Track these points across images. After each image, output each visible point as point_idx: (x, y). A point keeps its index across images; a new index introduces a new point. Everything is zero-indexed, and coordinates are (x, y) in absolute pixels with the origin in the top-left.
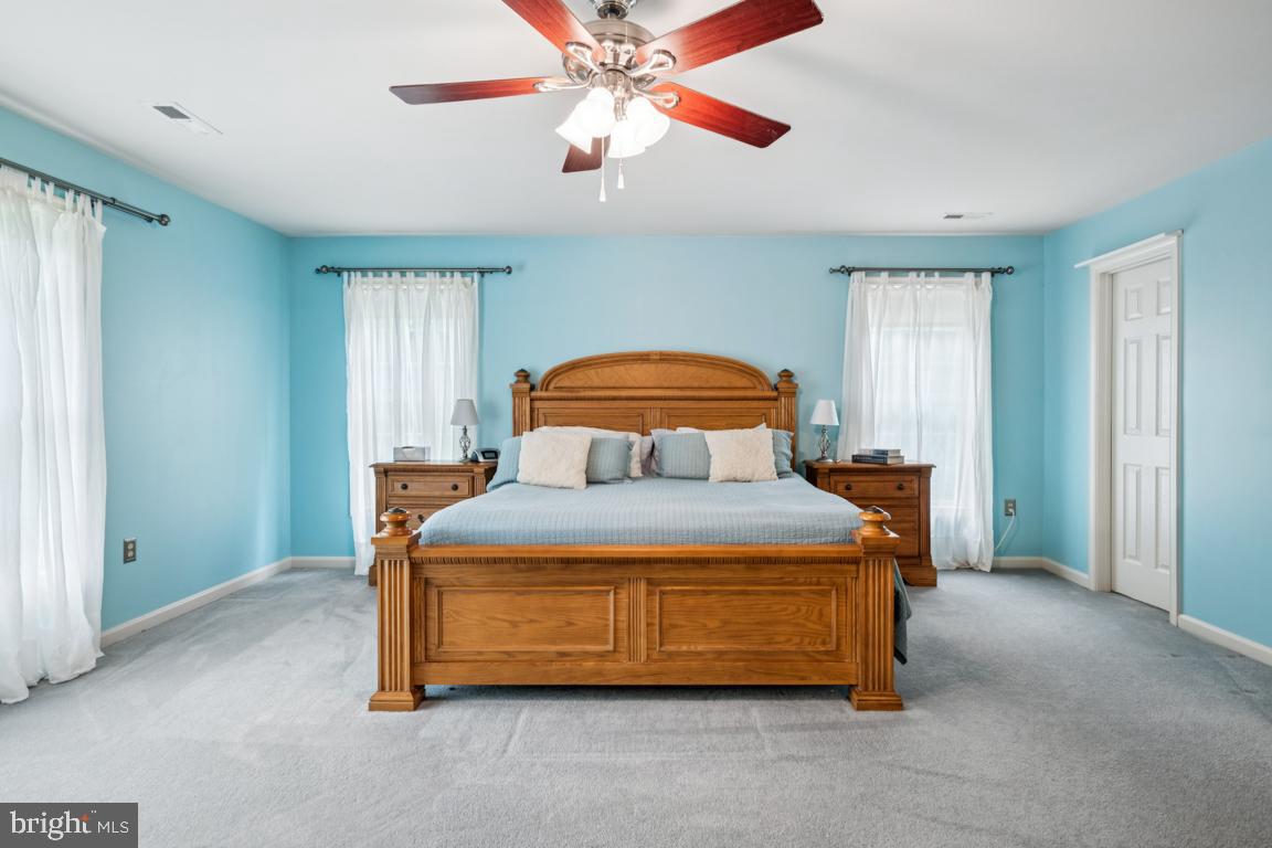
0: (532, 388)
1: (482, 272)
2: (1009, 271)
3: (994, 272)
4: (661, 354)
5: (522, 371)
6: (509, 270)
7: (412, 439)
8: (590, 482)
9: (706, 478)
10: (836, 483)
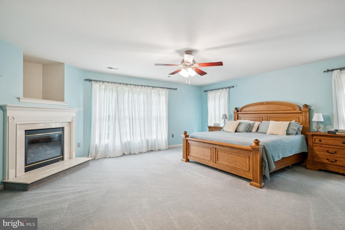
0: (238, 111)
1: (229, 88)
5: (236, 108)
6: (233, 87)
7: (217, 122)
8: (236, 131)
9: (266, 133)
10: (315, 139)
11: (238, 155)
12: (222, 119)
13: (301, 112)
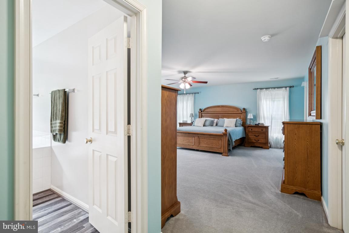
0: (202, 111)
1: (195, 93)
2: (293, 87)
3: (290, 87)
4: (222, 106)
5: (200, 109)
6: (198, 93)
8: (204, 126)
9: (223, 127)
10: (249, 129)
11: (214, 139)
12: (190, 117)
13: (241, 112)
